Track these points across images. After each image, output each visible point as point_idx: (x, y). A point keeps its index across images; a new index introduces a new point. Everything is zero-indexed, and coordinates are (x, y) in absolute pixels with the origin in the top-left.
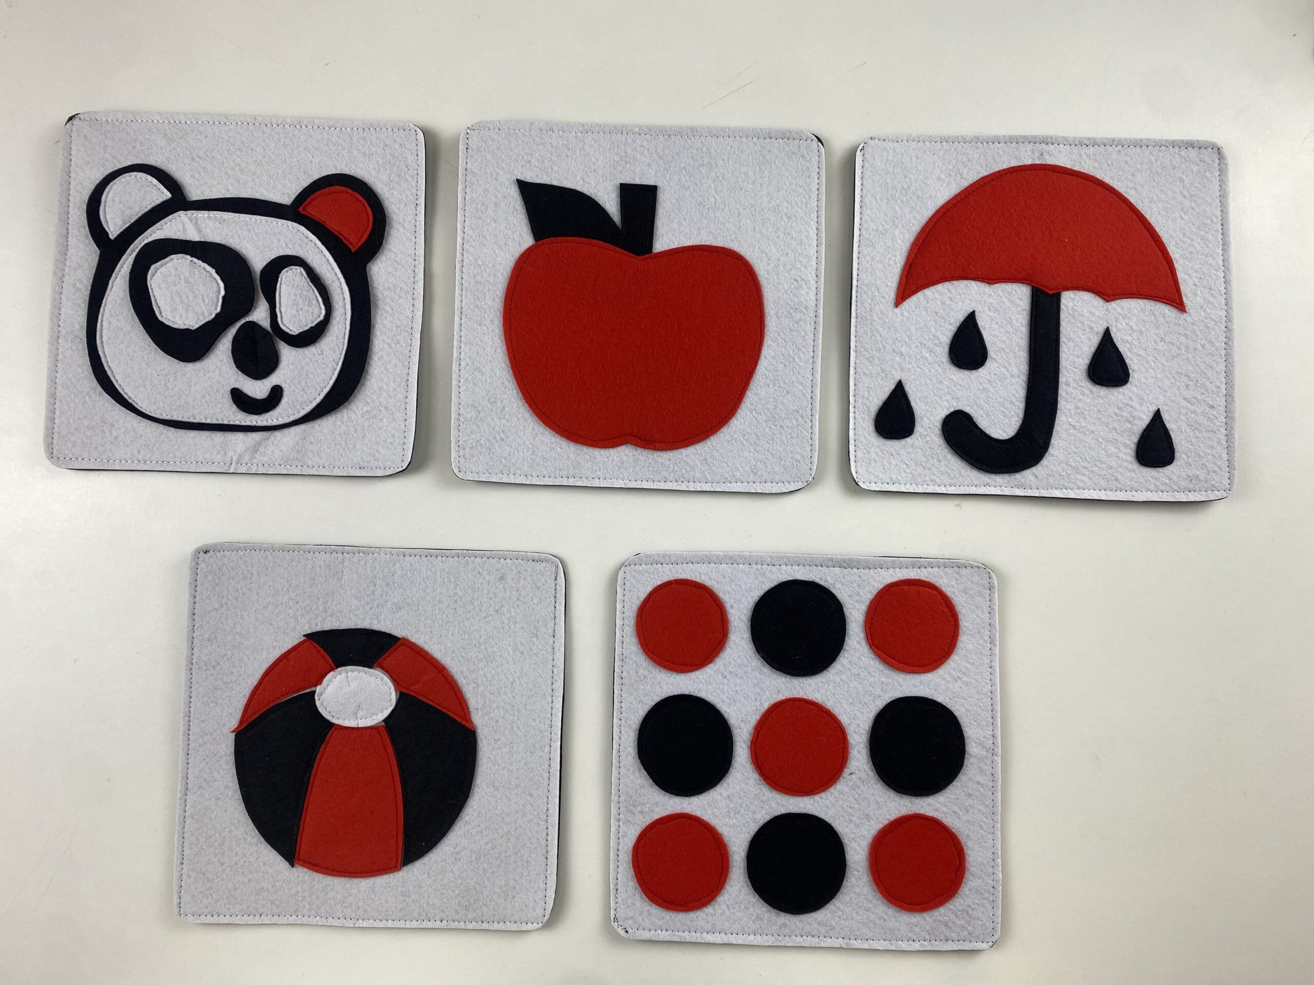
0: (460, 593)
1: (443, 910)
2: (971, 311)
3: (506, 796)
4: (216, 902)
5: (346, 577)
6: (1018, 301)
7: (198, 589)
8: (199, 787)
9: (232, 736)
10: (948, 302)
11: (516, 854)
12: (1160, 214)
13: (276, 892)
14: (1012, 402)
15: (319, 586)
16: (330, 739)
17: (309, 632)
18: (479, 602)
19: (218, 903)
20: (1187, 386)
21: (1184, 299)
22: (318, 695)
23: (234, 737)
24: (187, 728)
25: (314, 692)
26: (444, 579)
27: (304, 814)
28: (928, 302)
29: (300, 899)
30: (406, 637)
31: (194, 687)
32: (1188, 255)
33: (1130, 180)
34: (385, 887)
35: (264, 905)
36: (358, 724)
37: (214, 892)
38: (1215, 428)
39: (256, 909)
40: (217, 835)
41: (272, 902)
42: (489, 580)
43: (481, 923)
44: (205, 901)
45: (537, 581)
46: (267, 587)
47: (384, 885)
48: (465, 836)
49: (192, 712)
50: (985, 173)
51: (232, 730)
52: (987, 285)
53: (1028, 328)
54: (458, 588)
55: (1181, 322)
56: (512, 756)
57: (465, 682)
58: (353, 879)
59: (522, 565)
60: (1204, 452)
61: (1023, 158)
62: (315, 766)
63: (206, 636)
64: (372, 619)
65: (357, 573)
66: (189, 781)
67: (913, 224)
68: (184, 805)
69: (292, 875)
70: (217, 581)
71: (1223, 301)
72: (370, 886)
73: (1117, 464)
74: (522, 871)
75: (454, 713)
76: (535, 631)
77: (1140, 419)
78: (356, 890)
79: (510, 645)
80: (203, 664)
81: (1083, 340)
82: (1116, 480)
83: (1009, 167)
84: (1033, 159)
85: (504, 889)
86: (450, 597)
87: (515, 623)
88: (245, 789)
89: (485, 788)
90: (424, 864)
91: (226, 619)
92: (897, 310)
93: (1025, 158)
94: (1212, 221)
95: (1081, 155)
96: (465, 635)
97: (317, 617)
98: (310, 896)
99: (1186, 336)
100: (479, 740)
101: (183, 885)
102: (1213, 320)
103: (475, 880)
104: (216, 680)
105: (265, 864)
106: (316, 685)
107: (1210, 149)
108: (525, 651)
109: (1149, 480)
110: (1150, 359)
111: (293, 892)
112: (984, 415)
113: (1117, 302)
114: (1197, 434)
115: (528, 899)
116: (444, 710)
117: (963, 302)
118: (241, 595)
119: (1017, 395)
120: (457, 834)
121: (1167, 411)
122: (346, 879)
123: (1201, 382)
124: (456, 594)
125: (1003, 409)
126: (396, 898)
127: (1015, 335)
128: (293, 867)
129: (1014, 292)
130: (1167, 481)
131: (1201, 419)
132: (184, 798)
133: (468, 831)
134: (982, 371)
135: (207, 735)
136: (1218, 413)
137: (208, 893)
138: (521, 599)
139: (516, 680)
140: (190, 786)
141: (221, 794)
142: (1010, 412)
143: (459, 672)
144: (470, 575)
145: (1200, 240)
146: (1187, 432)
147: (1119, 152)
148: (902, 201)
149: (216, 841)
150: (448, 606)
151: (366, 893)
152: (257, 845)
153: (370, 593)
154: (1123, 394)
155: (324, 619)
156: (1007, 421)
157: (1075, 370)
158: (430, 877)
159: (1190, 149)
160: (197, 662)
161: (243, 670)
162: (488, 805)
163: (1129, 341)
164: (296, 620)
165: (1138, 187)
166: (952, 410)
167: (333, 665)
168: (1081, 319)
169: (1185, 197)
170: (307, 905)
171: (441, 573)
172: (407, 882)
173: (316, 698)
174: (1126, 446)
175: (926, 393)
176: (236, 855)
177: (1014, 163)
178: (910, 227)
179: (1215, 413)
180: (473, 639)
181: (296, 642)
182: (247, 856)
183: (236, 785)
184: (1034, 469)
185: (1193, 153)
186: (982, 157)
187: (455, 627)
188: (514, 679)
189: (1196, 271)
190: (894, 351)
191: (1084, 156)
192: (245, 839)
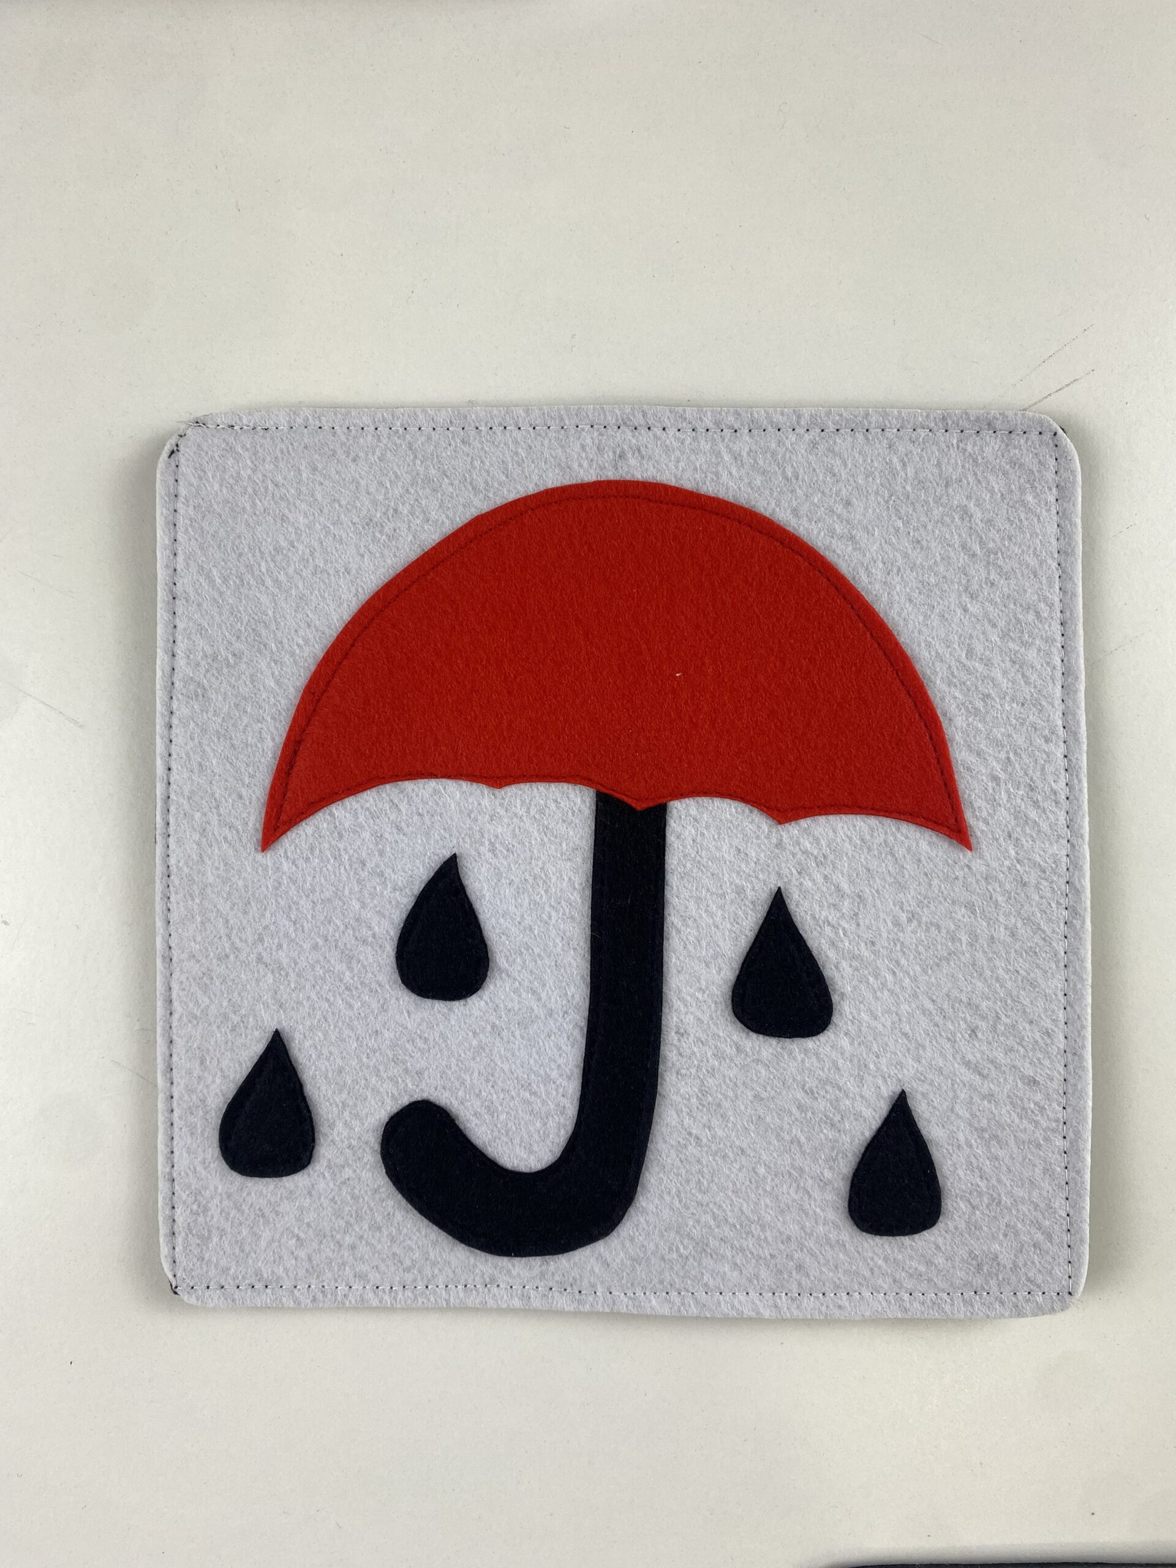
2: (447, 854)
6: (562, 828)
10: (389, 833)
12: (910, 601)
14: (547, 1080)
20: (974, 1031)
21: (968, 815)
28: (341, 836)
32: (980, 705)
33: (839, 516)
38: (1039, 1135)
50: (481, 505)
52: (485, 789)
53: (588, 893)
55: (960, 873)
60: (1010, 1194)
61: (575, 466)
67: (307, 641)
71: (1062, 818)
73: (803, 1228)
77: (858, 1116)
81: (718, 919)
82: (800, 1267)
83: (542, 489)
84: (603, 468)
92: (268, 859)
93: (580, 465)
94: (1038, 614)
95: (718, 455)
99: (970, 907)
102: (1035, 864)
107: (1034, 435)
109: (880, 1268)
110: (883, 964)
112: (483, 1111)
113: (804, 823)
114: (995, 1149)
117: (427, 834)
119: (561, 1061)
121: (923, 1094)
123: (1008, 1021)
125: (527, 1095)
127: (557, 911)
129: (553, 806)
130: (922, 1268)
131: (1006, 1114)
134: (476, 1004)
136: (1048, 1097)
142: (544, 1102)
145: (1008, 664)
146: (971, 1146)
147: (814, 445)
148: (276, 581)
154: (817, 1055)
156: (538, 1125)
157: (699, 995)
159: (987, 434)
163: (834, 922)
165: (859, 534)
166: (405, 1101)
168: (713, 867)
169: (974, 555)
174: (824, 1184)
175: (339, 1062)
177: (554, 479)
178: (298, 645)
179: (1039, 1097)
184: (600, 1246)
185: (992, 446)
186: (477, 463)
189: (998, 744)
190: (260, 959)
191: (727, 457)
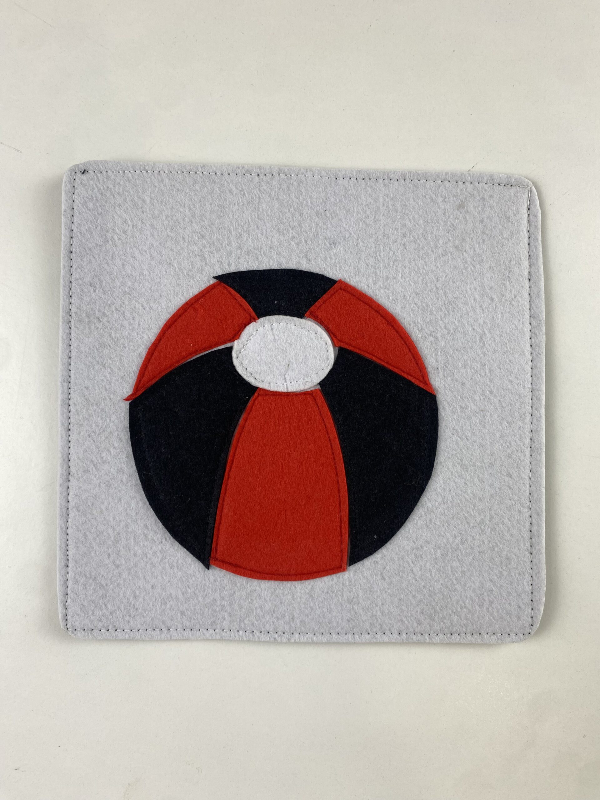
0: (409, 224)
1: (402, 620)
3: (478, 476)
4: (111, 613)
5: (264, 205)
7: (75, 219)
8: (84, 471)
9: (125, 407)
11: (492, 549)
13: (187, 600)
15: (231, 216)
16: (252, 407)
17: (220, 273)
18: (434, 235)
19: (114, 615)
22: (237, 351)
23: (128, 407)
24: (66, 396)
25: (231, 349)
26: (388, 207)
27: (220, 502)
29: (218, 609)
30: (343, 280)
31: (74, 343)
34: (327, 592)
35: (172, 616)
36: (287, 388)
37: (109, 601)
39: (163, 622)
40: (110, 531)
41: (182, 613)
42: (445, 209)
43: (449, 635)
44: (98, 612)
45: (507, 210)
46: (164, 218)
47: (325, 590)
48: (427, 526)
49: (72, 376)
51: (125, 397)
54: (407, 217)
56: (484, 427)
57: (420, 336)
58: (285, 583)
59: (486, 190)
62: (234, 442)
63: (87, 279)
64: (299, 257)
65: (278, 199)
66: (71, 464)
68: (66, 494)
69: (207, 579)
70: (100, 210)
72: (307, 591)
74: (501, 570)
75: (408, 374)
76: (507, 272)
78: (289, 597)
79: (475, 289)
80: (84, 315)
85: (479, 592)
86: (397, 230)
87: (481, 261)
88: (144, 472)
89: (450, 467)
90: (376, 562)
91: (112, 257)
96: (418, 277)
97: (229, 254)
98: (231, 605)
100: (440, 407)
101: (69, 592)
103: (441, 582)
104: (102, 335)
105: (172, 567)
106: (232, 340)
108: (494, 297)
111: (209, 601)
115: (510, 604)
116: (396, 371)
118: (130, 228)
120: (416, 524)
122: (277, 583)
124: (404, 225)
126: (342, 606)
128: (208, 569)
132: (66, 484)
133: (431, 521)
135: (92, 404)
137: (101, 601)
138: (487, 232)
139: (487, 332)
140: (73, 470)
141: (113, 479)
143: (412, 324)
144: (420, 203)
149: (109, 537)
150: (395, 240)
151: (304, 600)
152: (162, 542)
153: (296, 224)
155: (239, 258)
158: (384, 579)
160: (76, 313)
161: (137, 322)
162: (455, 487)
164: (203, 259)
167: (253, 314)
170: (226, 616)
171: (385, 200)
172: (355, 586)
173: (234, 354)
176: (135, 555)
180: (429, 281)
181: (204, 287)
182: (149, 556)
183: (132, 466)
187: (405, 267)
188: (483, 331)
192: (146, 536)
